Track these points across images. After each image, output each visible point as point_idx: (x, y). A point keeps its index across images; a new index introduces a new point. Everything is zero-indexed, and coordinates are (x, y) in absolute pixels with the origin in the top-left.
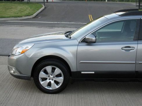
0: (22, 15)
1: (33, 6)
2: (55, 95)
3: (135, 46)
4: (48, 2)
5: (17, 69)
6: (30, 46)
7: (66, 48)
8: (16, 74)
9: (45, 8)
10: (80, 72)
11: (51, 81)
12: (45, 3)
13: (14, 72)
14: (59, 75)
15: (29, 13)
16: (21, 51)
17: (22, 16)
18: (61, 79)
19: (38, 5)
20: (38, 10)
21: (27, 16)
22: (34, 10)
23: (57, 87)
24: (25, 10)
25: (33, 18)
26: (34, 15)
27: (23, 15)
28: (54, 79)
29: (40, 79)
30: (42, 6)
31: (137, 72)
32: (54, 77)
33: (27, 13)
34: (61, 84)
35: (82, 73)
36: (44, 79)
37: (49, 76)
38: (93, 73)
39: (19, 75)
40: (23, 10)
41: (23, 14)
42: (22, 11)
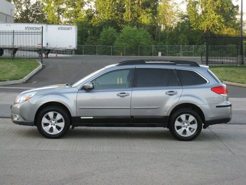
0: (5, 78)
1: (22, 64)
2: (56, 140)
3: (130, 92)
4: (47, 57)
5: (21, 115)
6: (33, 94)
7: (67, 95)
8: (20, 120)
9: (44, 67)
10: (79, 117)
11: (53, 126)
12: (43, 60)
13: (18, 119)
14: (60, 121)
15: (17, 75)
16: (25, 99)
17: (6, 80)
18: (62, 125)
19: (31, 62)
20: (31, 70)
21: (14, 80)
22: (24, 70)
23: (59, 132)
24: (10, 71)
25: (24, 83)
26: (25, 78)
27: (8, 79)
28: (56, 125)
29: (42, 124)
30: (39, 64)
31: (132, 117)
32: (55, 123)
33: (13, 74)
34: (62, 129)
35: (82, 118)
36: (46, 125)
37: (51, 122)
38: (92, 118)
39: (23, 121)
40: (5, 71)
41: (6, 76)
42: (4, 73)
